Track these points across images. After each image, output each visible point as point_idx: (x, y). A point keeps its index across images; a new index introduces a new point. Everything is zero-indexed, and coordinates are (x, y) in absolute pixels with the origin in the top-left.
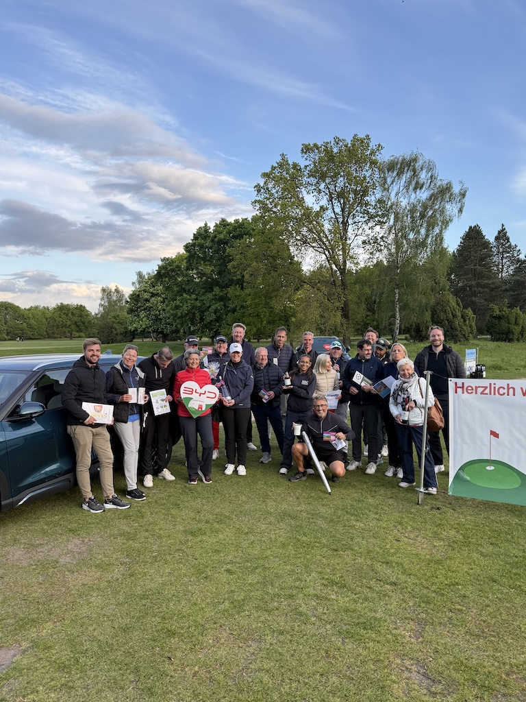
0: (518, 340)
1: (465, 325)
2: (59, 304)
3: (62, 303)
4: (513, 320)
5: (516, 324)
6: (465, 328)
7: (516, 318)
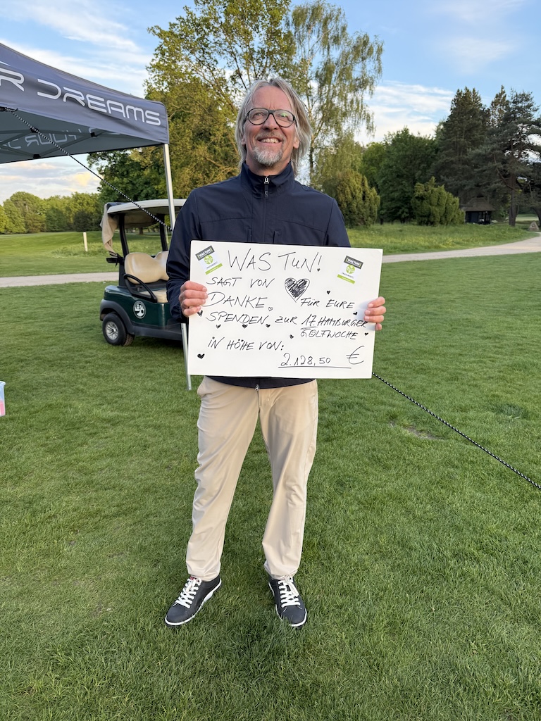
0: (441, 223)
1: (365, 207)
2: (74, 194)
3: (76, 193)
4: (434, 200)
5: (438, 205)
6: (363, 210)
7: (439, 199)
